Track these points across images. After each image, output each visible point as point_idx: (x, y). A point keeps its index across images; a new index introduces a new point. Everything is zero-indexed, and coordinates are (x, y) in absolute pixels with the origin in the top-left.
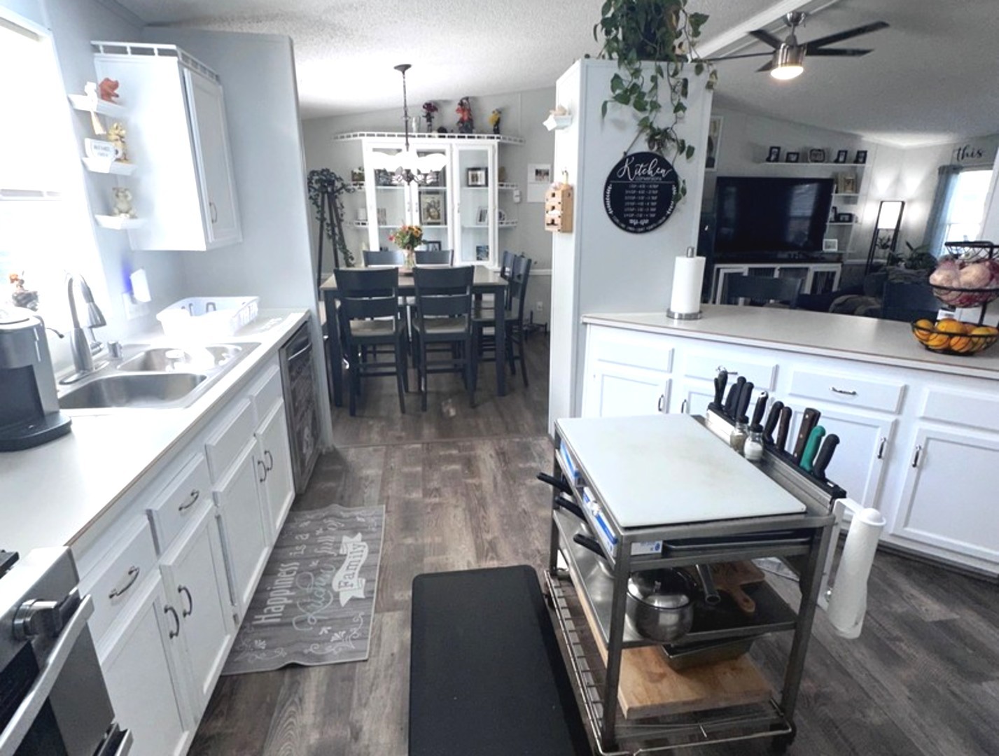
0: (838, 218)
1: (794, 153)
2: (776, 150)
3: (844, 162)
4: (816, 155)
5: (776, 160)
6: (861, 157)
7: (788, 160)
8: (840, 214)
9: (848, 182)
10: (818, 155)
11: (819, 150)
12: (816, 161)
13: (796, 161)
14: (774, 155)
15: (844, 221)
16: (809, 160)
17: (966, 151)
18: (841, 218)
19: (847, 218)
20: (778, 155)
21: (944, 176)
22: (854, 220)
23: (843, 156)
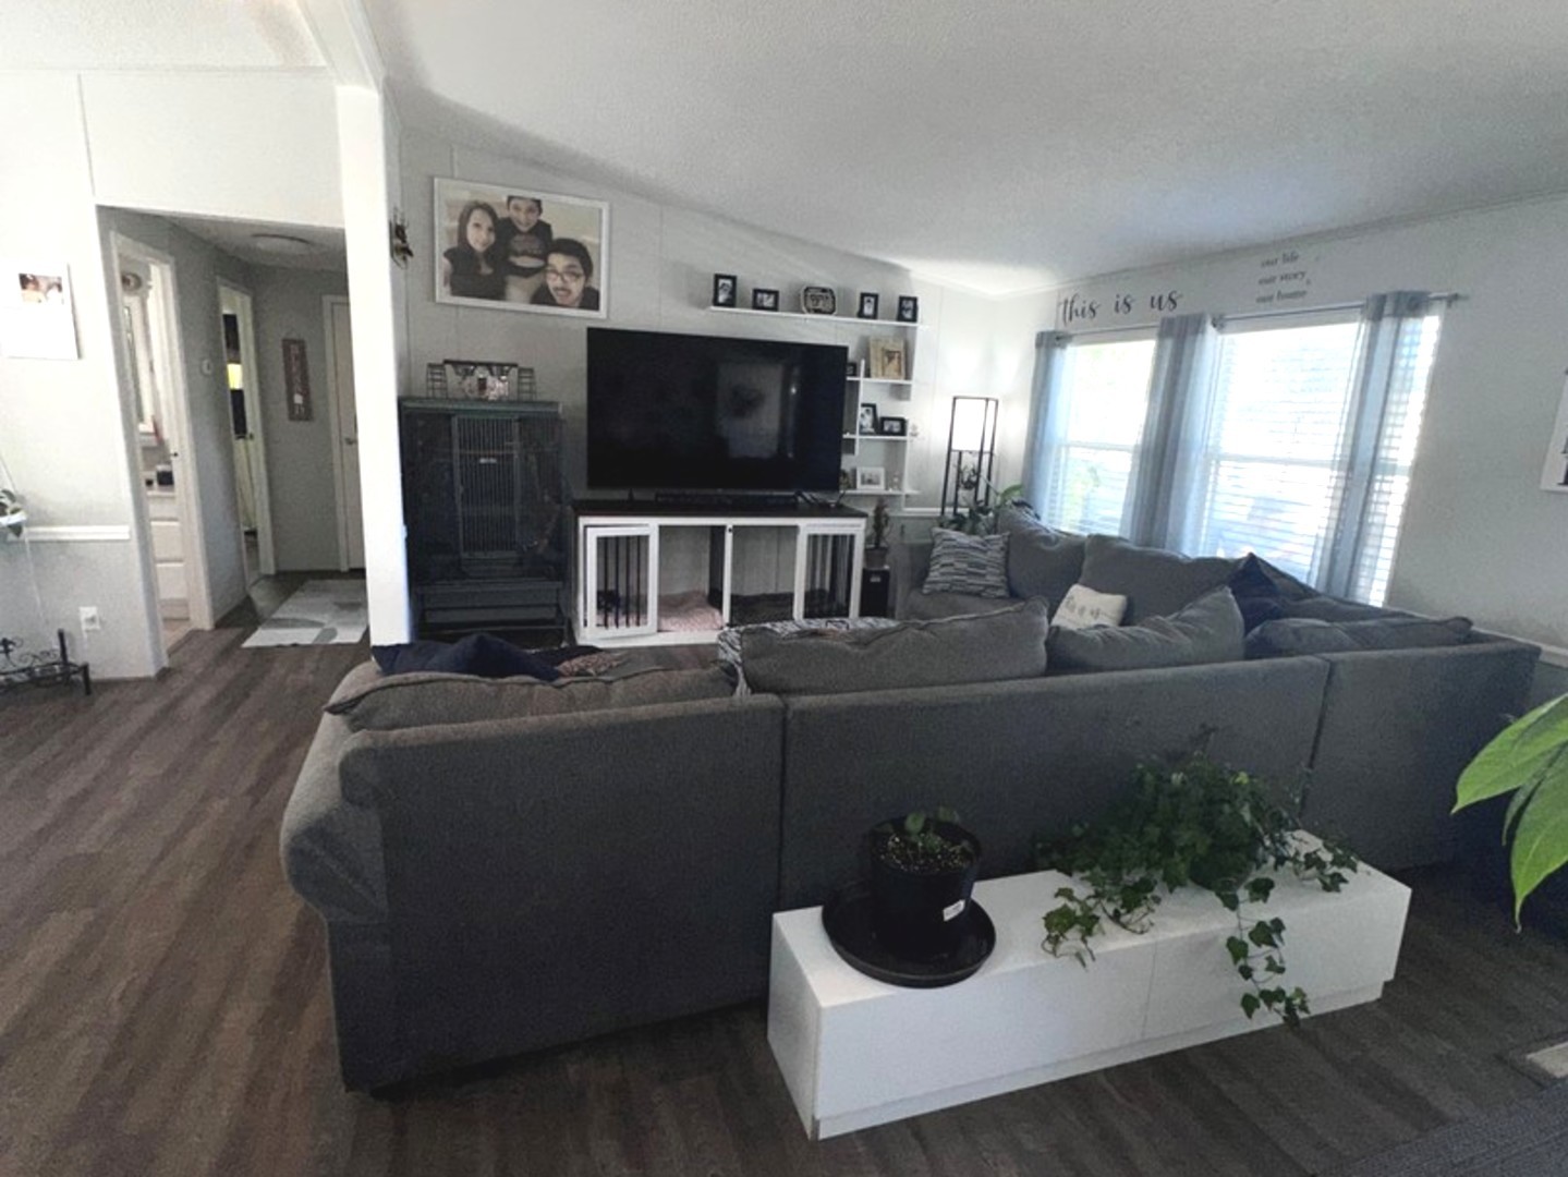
0: (879, 425)
1: (769, 292)
2: (729, 282)
3: (874, 316)
4: (816, 299)
5: (730, 303)
6: (907, 309)
7: (757, 306)
8: (884, 419)
9: (890, 355)
10: (819, 300)
11: (824, 290)
12: (817, 311)
13: (775, 308)
14: (727, 291)
15: (890, 433)
16: (804, 309)
17: (1075, 305)
18: (886, 428)
19: (896, 426)
20: (733, 292)
21: (1043, 350)
22: (909, 430)
23: (868, 304)
